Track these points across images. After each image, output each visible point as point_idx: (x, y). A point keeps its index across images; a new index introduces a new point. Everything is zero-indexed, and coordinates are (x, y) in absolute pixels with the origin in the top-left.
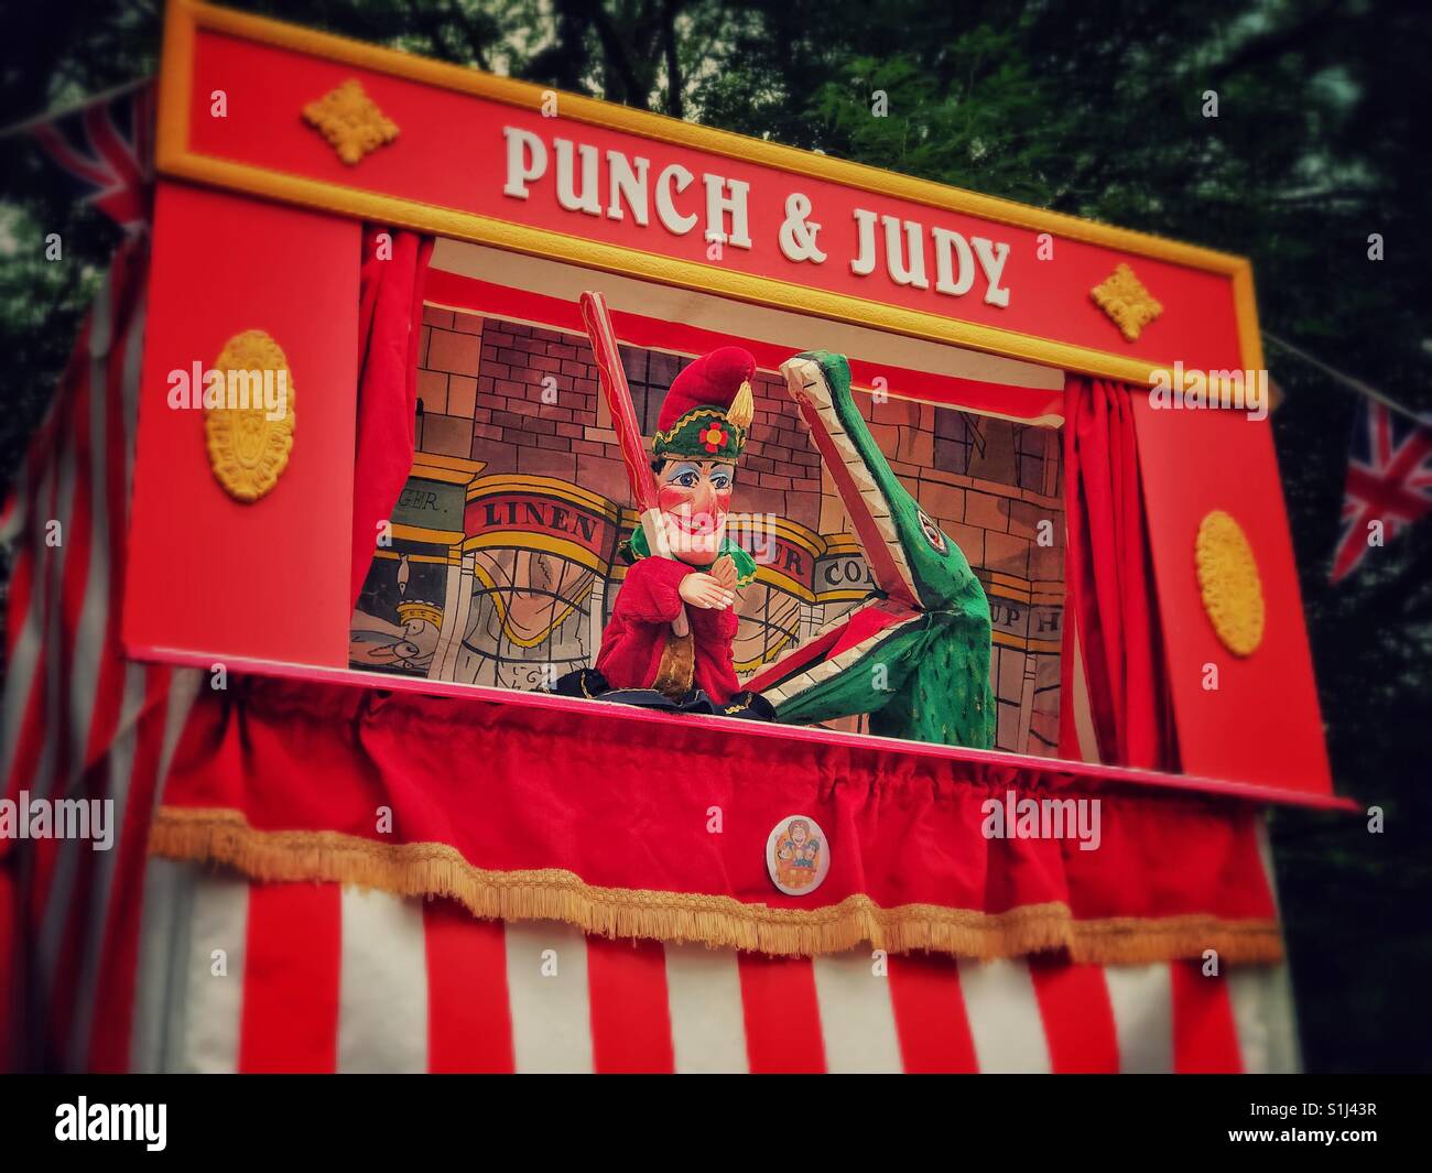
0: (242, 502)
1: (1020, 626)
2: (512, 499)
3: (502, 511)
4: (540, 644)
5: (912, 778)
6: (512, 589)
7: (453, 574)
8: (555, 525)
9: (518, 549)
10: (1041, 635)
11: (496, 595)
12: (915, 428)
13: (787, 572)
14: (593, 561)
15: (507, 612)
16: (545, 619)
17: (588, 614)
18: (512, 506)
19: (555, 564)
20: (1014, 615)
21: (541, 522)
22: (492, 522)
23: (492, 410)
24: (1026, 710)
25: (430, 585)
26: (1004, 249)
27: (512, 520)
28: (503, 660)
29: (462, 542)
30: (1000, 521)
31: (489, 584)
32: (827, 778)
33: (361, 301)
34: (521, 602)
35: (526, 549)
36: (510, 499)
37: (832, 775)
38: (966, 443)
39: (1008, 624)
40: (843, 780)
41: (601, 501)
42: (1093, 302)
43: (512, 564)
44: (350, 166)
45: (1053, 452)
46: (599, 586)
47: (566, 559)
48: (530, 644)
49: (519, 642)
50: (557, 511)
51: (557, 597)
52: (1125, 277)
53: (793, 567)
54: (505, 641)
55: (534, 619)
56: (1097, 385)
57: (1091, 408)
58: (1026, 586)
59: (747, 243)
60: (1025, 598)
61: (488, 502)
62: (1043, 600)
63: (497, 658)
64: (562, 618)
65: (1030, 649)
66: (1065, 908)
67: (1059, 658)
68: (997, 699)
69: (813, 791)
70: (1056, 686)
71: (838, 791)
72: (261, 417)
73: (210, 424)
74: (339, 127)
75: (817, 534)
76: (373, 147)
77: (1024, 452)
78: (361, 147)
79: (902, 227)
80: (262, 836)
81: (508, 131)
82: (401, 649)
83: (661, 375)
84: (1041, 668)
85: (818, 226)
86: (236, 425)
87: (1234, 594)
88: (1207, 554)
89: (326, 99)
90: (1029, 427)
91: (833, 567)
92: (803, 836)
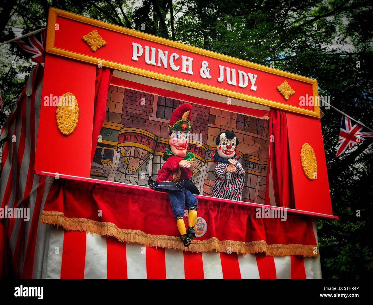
0: (65, 136)
1: (256, 169)
2: (131, 134)
3: (128, 137)
4: (136, 170)
5: (228, 208)
6: (130, 157)
7: (115, 152)
8: (141, 141)
9: (132, 147)
10: (261, 172)
11: (126, 158)
12: (232, 119)
13: (199, 154)
14: (150, 150)
15: (128, 162)
16: (138, 164)
17: (149, 163)
18: (131, 136)
19: (141, 151)
20: (255, 166)
21: (138, 140)
22: (125, 140)
23: (126, 111)
24: (257, 190)
25: (109, 155)
26: (256, 76)
27: (130, 139)
28: (127, 174)
29: (118, 144)
30: (252, 143)
31: (124, 155)
32: (207, 208)
33: (95, 86)
34: (132, 160)
35: (134, 147)
36: (130, 134)
37: (209, 208)
38: (244, 123)
39: (253, 168)
40: (211, 209)
41: (153, 135)
42: (277, 90)
43: (130, 150)
44: (94, 52)
45: (266, 126)
46: (151, 157)
47: (144, 149)
48: (134, 170)
49: (131, 170)
50: (142, 137)
51: (141, 159)
52: (286, 84)
53: (200, 153)
54: (127, 169)
55: (135, 164)
56: (278, 111)
57: (276, 117)
58: (258, 159)
59: (192, 73)
60: (258, 162)
61: (124, 135)
62: (263, 163)
63: (126, 174)
64: (142, 164)
65: (258, 175)
66: (265, 242)
67: (266, 177)
68: (250, 187)
69: (204, 211)
70: (265, 184)
71: (210, 211)
72: (70, 114)
73: (58, 116)
74: (92, 42)
75: (206, 145)
76: (100, 47)
77: (259, 125)
78: (97, 47)
79: (231, 70)
80: (67, 219)
81: (133, 43)
82: (102, 171)
83: (169, 104)
84: (261, 180)
85: (210, 69)
86: (64, 116)
87: (310, 164)
88: (303, 154)
89: (88, 34)
90: (260, 119)
91: (210, 153)
92: (201, 222)
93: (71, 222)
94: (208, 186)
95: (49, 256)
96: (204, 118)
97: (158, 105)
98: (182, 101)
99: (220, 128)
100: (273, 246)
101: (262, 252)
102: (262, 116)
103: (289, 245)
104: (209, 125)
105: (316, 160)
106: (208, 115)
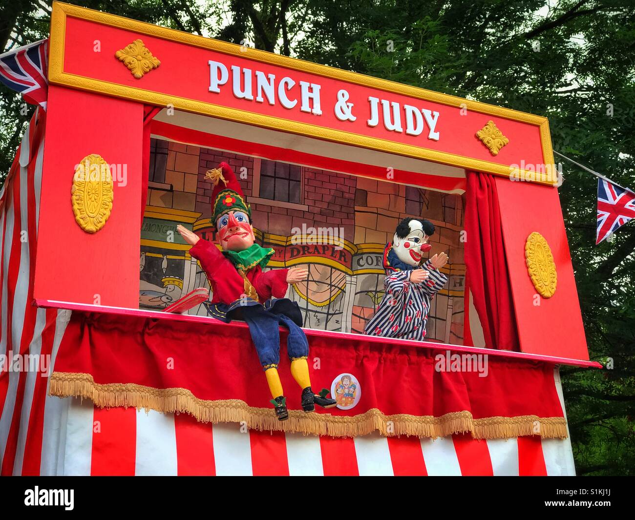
0: (89, 233)
5: (398, 355)
7: (187, 264)
10: (455, 288)
12: (397, 195)
13: (340, 261)
23: (205, 189)
24: (449, 322)
25: (177, 269)
26: (437, 114)
30: (436, 237)
32: (360, 356)
37: (362, 354)
38: (420, 202)
40: (366, 356)
42: (478, 137)
44: (138, 79)
45: (459, 206)
52: (492, 126)
53: (343, 259)
56: (482, 176)
59: (320, 113)
61: (203, 231)
62: (456, 272)
65: (450, 295)
66: (469, 413)
67: (463, 299)
68: (435, 318)
69: (353, 362)
70: (462, 312)
71: (364, 361)
72: (98, 194)
73: (74, 197)
74: (133, 61)
75: (353, 244)
76: (148, 70)
77: (446, 205)
78: (143, 69)
79: (390, 104)
80: (100, 386)
81: (211, 62)
82: (164, 299)
83: (282, 173)
84: (455, 303)
85: (352, 105)
86: (86, 198)
87: (543, 270)
88: (531, 252)
89: (127, 48)
90: (448, 195)
91: (360, 259)
92: (348, 383)
93: (106, 391)
94: (360, 317)
95: (66, 456)
96: (347, 195)
97: (261, 175)
98: (305, 167)
99: (376, 213)
100: (486, 420)
101: (465, 432)
102: (451, 188)
103: (515, 418)
104: (357, 208)
105: (554, 262)
106: (353, 191)
